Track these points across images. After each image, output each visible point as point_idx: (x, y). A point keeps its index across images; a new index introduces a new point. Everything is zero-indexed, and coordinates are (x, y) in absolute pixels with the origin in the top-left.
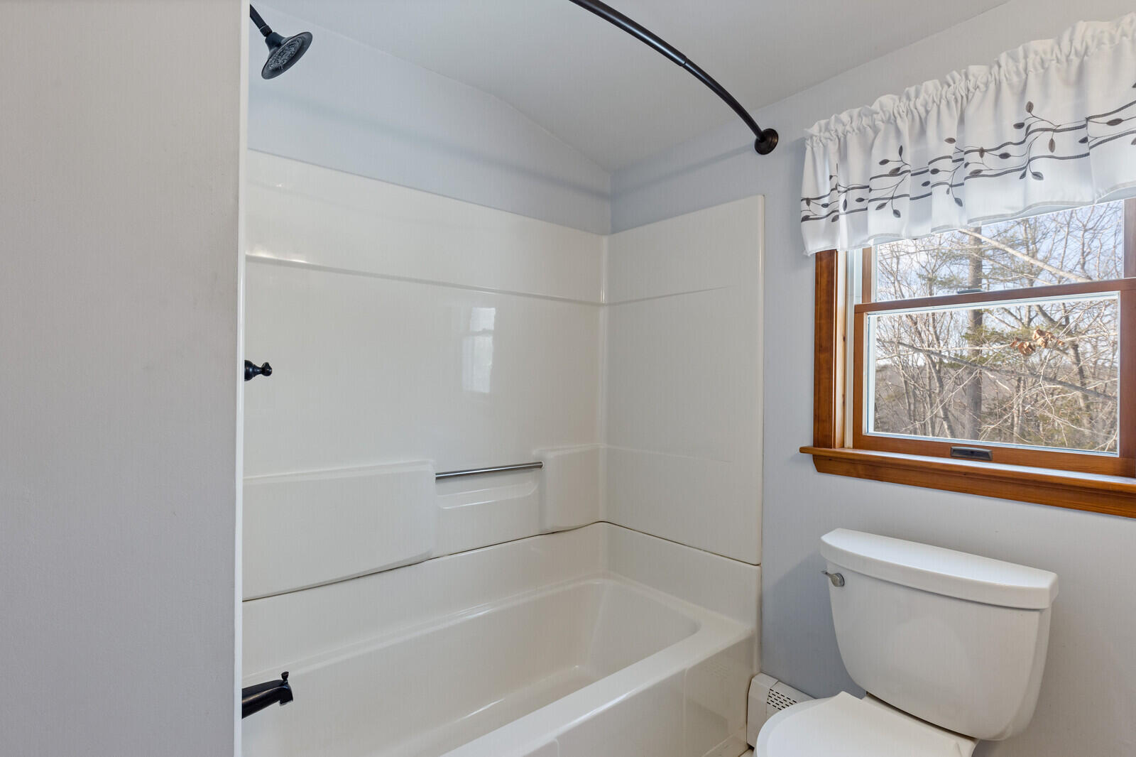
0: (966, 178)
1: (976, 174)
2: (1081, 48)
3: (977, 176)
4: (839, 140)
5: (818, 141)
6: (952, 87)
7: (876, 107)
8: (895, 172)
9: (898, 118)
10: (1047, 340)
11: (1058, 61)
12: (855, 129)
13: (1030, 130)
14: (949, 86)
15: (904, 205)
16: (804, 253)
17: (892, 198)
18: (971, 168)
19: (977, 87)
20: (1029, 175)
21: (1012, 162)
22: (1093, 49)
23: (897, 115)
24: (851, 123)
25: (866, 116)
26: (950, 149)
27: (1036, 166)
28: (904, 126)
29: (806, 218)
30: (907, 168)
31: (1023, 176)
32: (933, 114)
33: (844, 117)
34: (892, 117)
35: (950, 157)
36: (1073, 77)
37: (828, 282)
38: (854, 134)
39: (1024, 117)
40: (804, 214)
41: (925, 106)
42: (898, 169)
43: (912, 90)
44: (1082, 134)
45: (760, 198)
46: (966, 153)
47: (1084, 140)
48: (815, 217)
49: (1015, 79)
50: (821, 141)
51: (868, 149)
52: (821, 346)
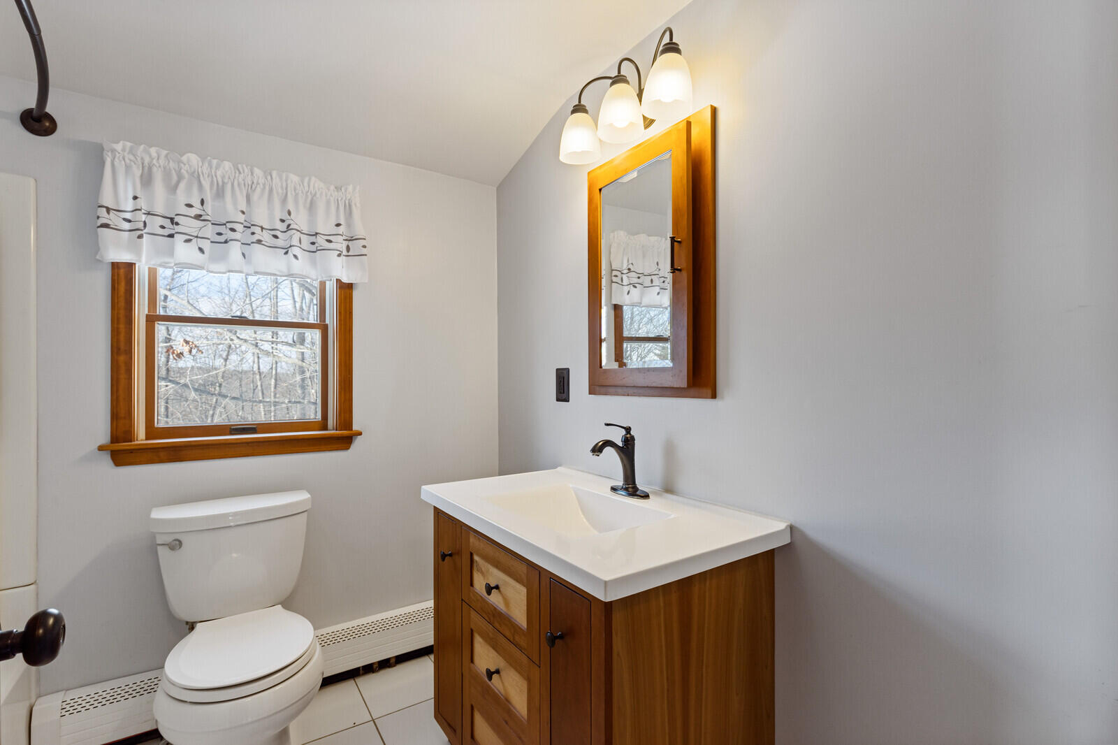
0: (253, 243)
1: (259, 242)
2: (313, 192)
3: (260, 244)
4: (143, 167)
5: (121, 158)
6: (242, 175)
7: (184, 158)
8: (198, 217)
9: (201, 176)
10: (191, 348)
11: (302, 192)
12: (162, 166)
13: (290, 227)
14: (240, 173)
15: (206, 245)
16: (98, 257)
17: (197, 237)
18: (256, 237)
19: (258, 184)
20: (290, 254)
21: (279, 242)
22: (318, 195)
23: (200, 174)
24: (158, 159)
25: (173, 161)
26: (241, 218)
27: (296, 251)
28: (206, 184)
29: (106, 226)
30: (208, 218)
31: (286, 253)
32: (229, 186)
33: (153, 151)
34: (196, 173)
35: (242, 224)
36: (308, 205)
37: (126, 290)
38: (160, 169)
39: (285, 216)
40: (102, 221)
41: (223, 177)
42: (201, 216)
43: (215, 162)
44: (313, 239)
45: (32, 182)
46: (252, 225)
47: (313, 243)
48: (116, 227)
49: (280, 191)
50: (124, 160)
51: (173, 189)
52: (119, 349)
